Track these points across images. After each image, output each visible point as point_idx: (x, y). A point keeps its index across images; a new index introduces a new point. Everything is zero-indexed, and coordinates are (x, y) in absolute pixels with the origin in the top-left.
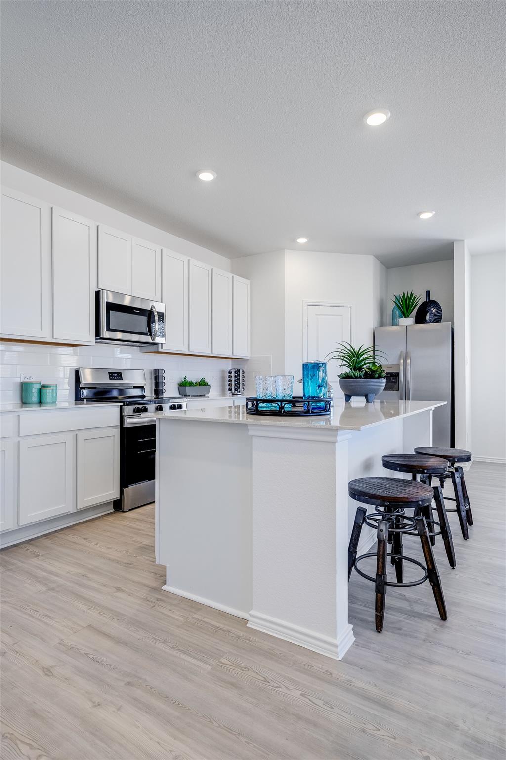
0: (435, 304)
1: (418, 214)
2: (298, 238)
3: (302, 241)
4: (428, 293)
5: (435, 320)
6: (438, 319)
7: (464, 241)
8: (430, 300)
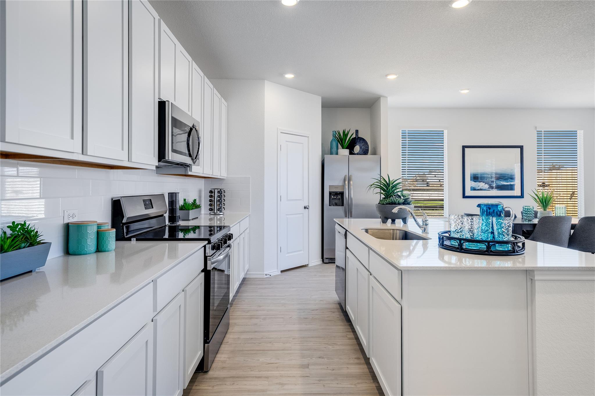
0: (363, 140)
1: (387, 75)
2: (286, 73)
3: (289, 76)
4: (357, 131)
5: (364, 152)
6: (365, 152)
7: (387, 97)
8: (358, 137)
